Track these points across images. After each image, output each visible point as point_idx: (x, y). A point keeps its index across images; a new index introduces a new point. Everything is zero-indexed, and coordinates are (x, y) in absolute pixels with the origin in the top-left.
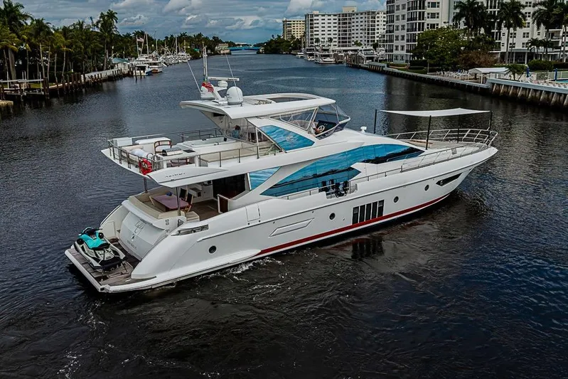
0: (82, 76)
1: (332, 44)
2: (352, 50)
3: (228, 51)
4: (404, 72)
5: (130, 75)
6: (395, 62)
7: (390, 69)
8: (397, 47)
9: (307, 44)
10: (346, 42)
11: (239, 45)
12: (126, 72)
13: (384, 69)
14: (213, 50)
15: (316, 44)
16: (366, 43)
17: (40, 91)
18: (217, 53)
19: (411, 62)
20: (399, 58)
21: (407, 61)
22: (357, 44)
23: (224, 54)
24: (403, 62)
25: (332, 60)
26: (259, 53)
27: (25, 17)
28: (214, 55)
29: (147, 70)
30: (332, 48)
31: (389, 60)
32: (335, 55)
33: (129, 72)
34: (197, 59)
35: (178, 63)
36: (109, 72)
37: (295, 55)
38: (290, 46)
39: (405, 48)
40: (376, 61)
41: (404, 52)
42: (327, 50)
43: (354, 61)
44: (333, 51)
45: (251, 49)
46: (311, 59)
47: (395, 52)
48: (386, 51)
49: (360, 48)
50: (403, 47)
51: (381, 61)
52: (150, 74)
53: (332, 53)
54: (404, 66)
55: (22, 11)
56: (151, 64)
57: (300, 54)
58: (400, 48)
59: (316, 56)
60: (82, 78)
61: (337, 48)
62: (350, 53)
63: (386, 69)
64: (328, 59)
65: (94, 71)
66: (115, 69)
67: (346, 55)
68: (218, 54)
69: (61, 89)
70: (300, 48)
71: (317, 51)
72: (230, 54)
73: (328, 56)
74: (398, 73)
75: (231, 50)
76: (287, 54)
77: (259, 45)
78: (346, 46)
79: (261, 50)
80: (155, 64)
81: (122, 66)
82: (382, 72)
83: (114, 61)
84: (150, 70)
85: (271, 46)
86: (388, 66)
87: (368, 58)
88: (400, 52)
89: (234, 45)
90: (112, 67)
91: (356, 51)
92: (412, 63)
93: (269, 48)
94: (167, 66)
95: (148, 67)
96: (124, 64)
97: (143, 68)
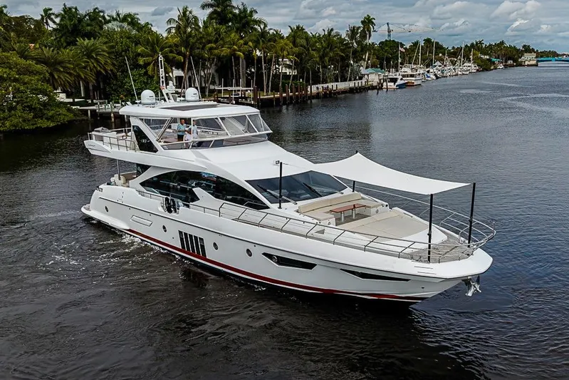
0: (309, 86)
3: (534, 62)
12: (375, 84)
17: (251, 100)
18: (520, 65)
23: (528, 65)
27: (258, 22)
28: (516, 66)
29: (399, 82)
33: (378, 84)
34: (487, 70)
35: (457, 75)
36: (351, 84)
45: (563, 61)
52: (401, 86)
55: (256, 17)
56: (407, 76)
60: (309, 89)
65: (336, 81)
66: (363, 81)
69: (278, 99)
72: (536, 65)
75: (538, 61)
80: (412, 76)
81: (374, 78)
83: (363, 71)
84: (402, 82)
90: (361, 78)
94: (437, 78)
95: (401, 79)
96: (379, 75)
97: (394, 80)
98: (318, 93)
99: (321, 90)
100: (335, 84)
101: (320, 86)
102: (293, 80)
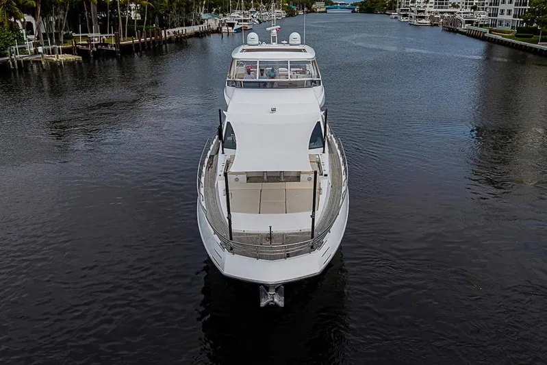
0: (163, 31)
1: (428, 5)
2: (448, 13)
3: (324, 10)
4: (509, 40)
5: (218, 31)
6: (499, 28)
7: (493, 36)
8: (502, 11)
9: (403, 5)
10: (443, 4)
11: (337, 4)
12: (215, 28)
13: (486, 35)
14: (309, 8)
15: (412, 5)
16: (464, 5)
17: (112, 47)
19: (518, 28)
20: (504, 23)
21: (513, 27)
22: (454, 6)
23: (319, 12)
24: (509, 29)
25: (428, 22)
26: (353, 12)
28: (310, 12)
29: (236, 27)
30: (427, 9)
31: (492, 26)
32: (431, 17)
33: (218, 28)
34: (292, 16)
36: (196, 28)
37: (389, 15)
38: (385, 6)
39: (513, 13)
40: (476, 25)
41: (511, 18)
42: (423, 11)
43: (451, 24)
44: (429, 12)
45: (347, 8)
46: (404, 19)
47: (500, 17)
48: (489, 15)
49: (458, 10)
50: (509, 12)
51: (481, 26)
52: (239, 30)
53: (428, 15)
54: (509, 33)
56: (241, 21)
57: (394, 14)
58: (505, 12)
59: (411, 17)
60: (163, 35)
61: (433, 10)
62: (446, 15)
63: (488, 35)
64: (423, 21)
65: (182, 26)
66: (205, 25)
67: (442, 17)
68: (314, 12)
69: (137, 45)
70: (395, 8)
71: (413, 11)
72: (326, 12)
73: (423, 17)
74: (502, 41)
75: (327, 9)
76: (381, 13)
77: (355, 4)
78: (442, 8)
79: (356, 10)
80: (245, 21)
81: (212, 22)
82: (483, 39)
83: (204, 16)
84: (239, 27)
85: (366, 6)
86: (490, 32)
87: (467, 22)
88: (506, 17)
89: (332, 4)
90: (202, 23)
91: (452, 13)
92: (520, 30)
93: (364, 7)
94: (260, 23)
95: (238, 24)
96: (215, 20)
97: (232, 25)
98: (170, 38)
99: (172, 35)
100: (184, 28)
101: (171, 31)
102: (146, 25)
